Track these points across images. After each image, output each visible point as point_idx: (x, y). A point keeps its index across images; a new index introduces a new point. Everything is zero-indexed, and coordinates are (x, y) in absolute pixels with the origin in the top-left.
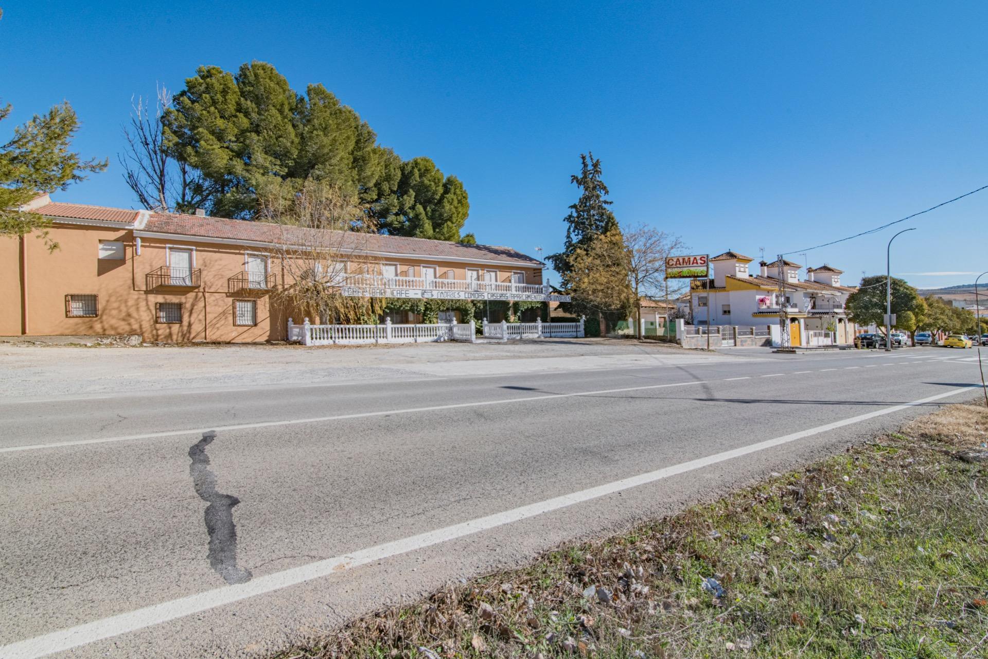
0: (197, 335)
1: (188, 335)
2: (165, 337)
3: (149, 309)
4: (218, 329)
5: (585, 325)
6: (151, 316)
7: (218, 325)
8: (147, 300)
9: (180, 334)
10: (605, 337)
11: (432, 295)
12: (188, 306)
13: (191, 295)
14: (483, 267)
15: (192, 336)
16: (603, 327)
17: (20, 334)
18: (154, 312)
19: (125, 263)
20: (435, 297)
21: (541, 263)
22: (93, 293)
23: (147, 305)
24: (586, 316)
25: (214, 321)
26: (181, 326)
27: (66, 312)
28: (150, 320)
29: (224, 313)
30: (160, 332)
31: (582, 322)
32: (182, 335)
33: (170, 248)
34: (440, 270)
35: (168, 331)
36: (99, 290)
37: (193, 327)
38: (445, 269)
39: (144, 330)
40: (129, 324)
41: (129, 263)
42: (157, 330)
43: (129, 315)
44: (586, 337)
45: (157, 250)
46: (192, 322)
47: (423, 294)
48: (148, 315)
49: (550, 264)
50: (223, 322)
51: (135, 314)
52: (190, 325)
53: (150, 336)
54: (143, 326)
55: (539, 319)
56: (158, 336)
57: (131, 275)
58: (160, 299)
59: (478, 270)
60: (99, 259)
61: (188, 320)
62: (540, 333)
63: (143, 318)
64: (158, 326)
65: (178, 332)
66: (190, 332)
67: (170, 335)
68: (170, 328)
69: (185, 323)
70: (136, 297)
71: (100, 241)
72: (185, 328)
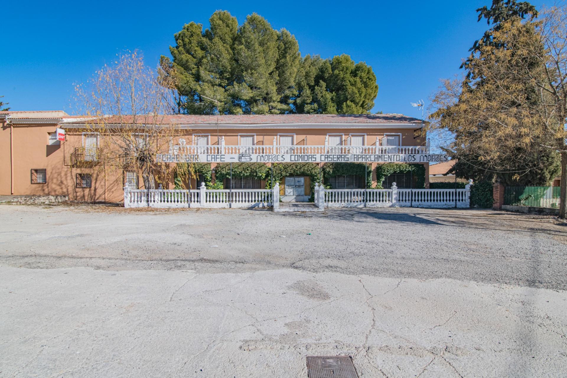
0: (100, 196)
1: (94, 197)
2: (81, 198)
3: (72, 178)
4: (113, 192)
5: (471, 192)
6: (73, 183)
7: (113, 190)
8: (71, 172)
9: (89, 196)
10: (501, 209)
11: (251, 159)
12: (95, 176)
13: (97, 168)
14: (347, 131)
15: (96, 197)
16: (497, 195)
17: (10, 194)
18: (75, 180)
19: (60, 147)
20: (254, 161)
21: (424, 122)
22: (45, 168)
23: (71, 175)
24: (474, 181)
25: (110, 187)
26: (90, 190)
27: (31, 180)
28: (72, 186)
29: (116, 181)
30: (78, 194)
31: (468, 187)
32: (90, 197)
33: (85, 135)
34: (297, 138)
35: (82, 193)
36: (47, 166)
37: (97, 190)
38: (302, 137)
39: (69, 192)
40: (62, 188)
41: (62, 146)
42: (76, 192)
43: (62, 182)
44: (471, 208)
45: (77, 137)
46: (97, 187)
47: (240, 158)
48: (72, 182)
49: (436, 122)
50: (116, 187)
51: (65, 182)
52: (95, 190)
53: (72, 196)
54: (69, 190)
55: (395, 184)
56: (77, 197)
57: (63, 155)
58: (79, 171)
59: (341, 136)
60: (47, 146)
61: (94, 186)
62: (394, 201)
63: (69, 184)
64: (77, 189)
65: (88, 195)
66: (95, 195)
67: (84, 196)
68: (84, 191)
69: (93, 188)
70: (66, 170)
71: (49, 133)
72: (93, 192)
